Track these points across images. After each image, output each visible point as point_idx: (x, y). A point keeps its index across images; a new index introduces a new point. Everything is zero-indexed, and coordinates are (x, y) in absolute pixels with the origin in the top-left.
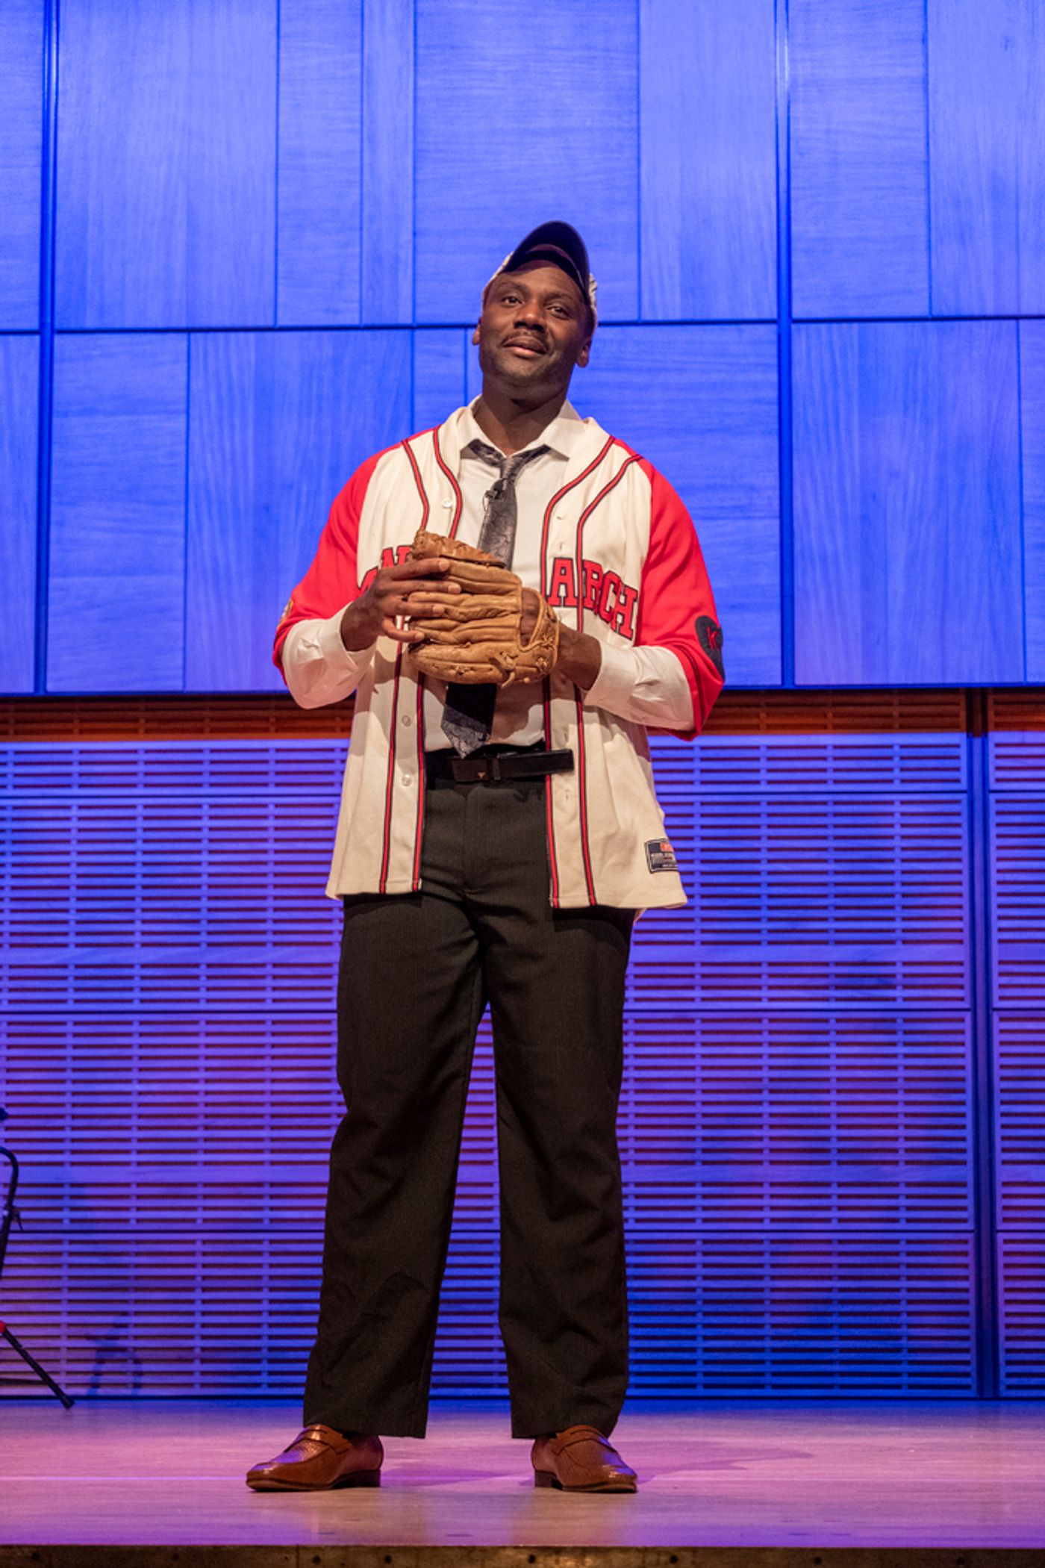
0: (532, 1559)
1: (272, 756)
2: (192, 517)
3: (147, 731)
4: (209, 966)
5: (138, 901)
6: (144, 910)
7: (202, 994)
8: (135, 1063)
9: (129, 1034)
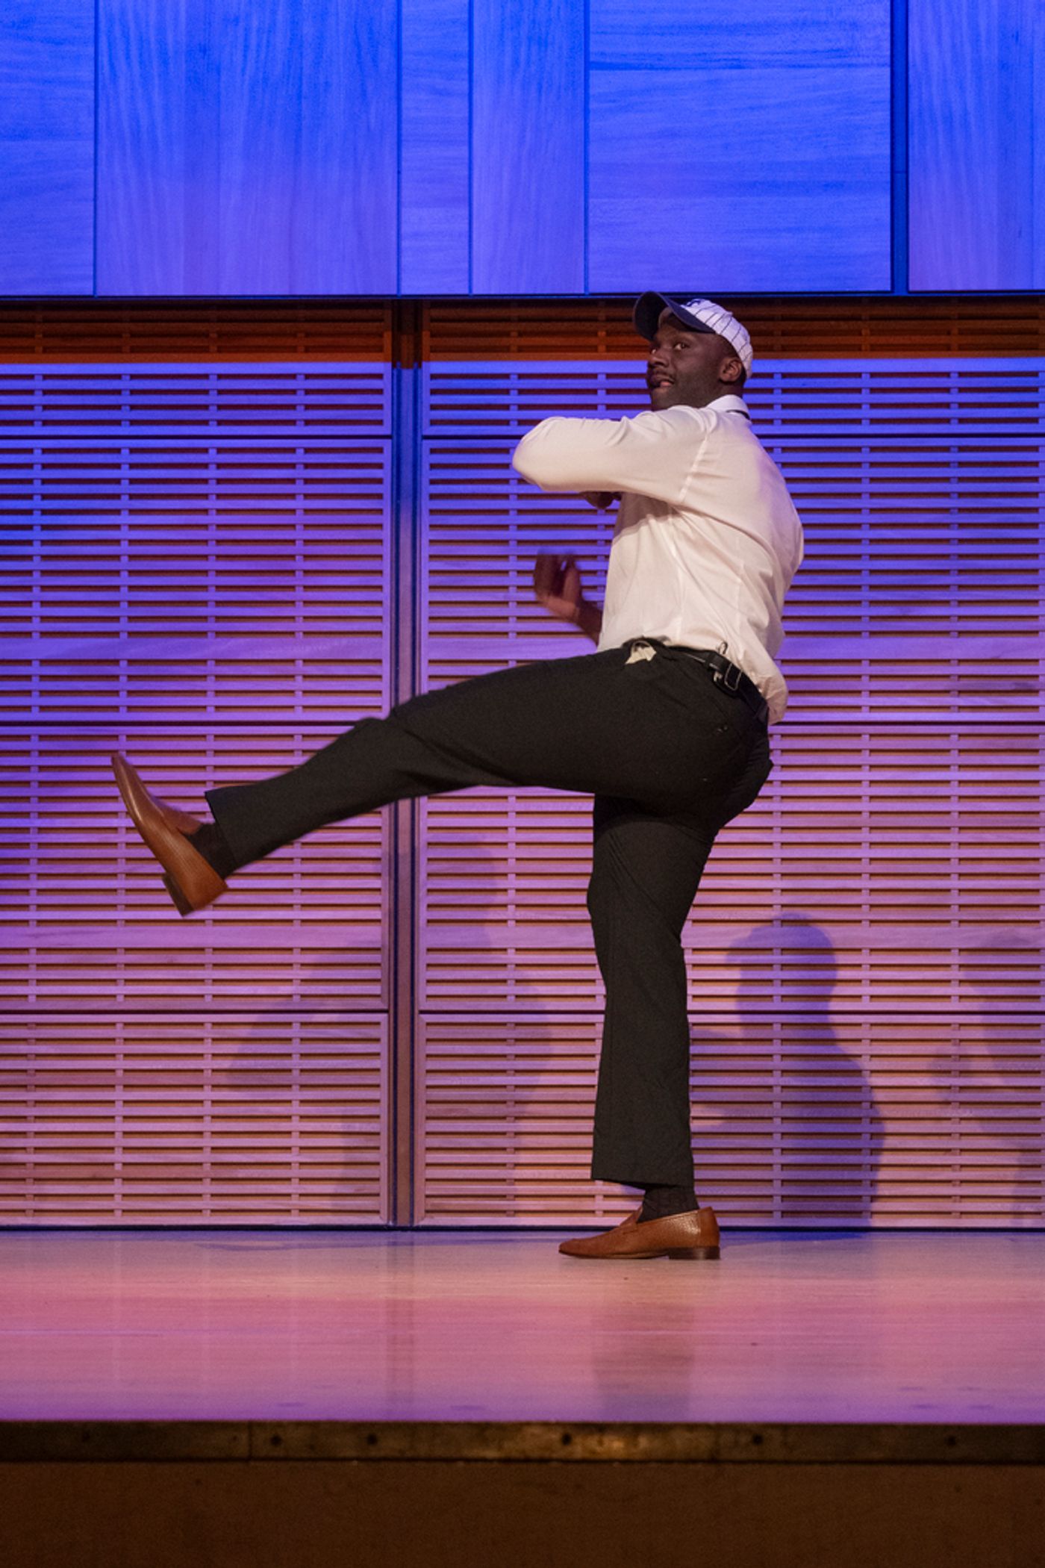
0: (566, 1440)
1: (212, 384)
2: (104, 60)
3: (45, 350)
4: (131, 662)
5: (36, 575)
6: (44, 588)
7: (123, 700)
8: (34, 791)
9: (26, 753)
